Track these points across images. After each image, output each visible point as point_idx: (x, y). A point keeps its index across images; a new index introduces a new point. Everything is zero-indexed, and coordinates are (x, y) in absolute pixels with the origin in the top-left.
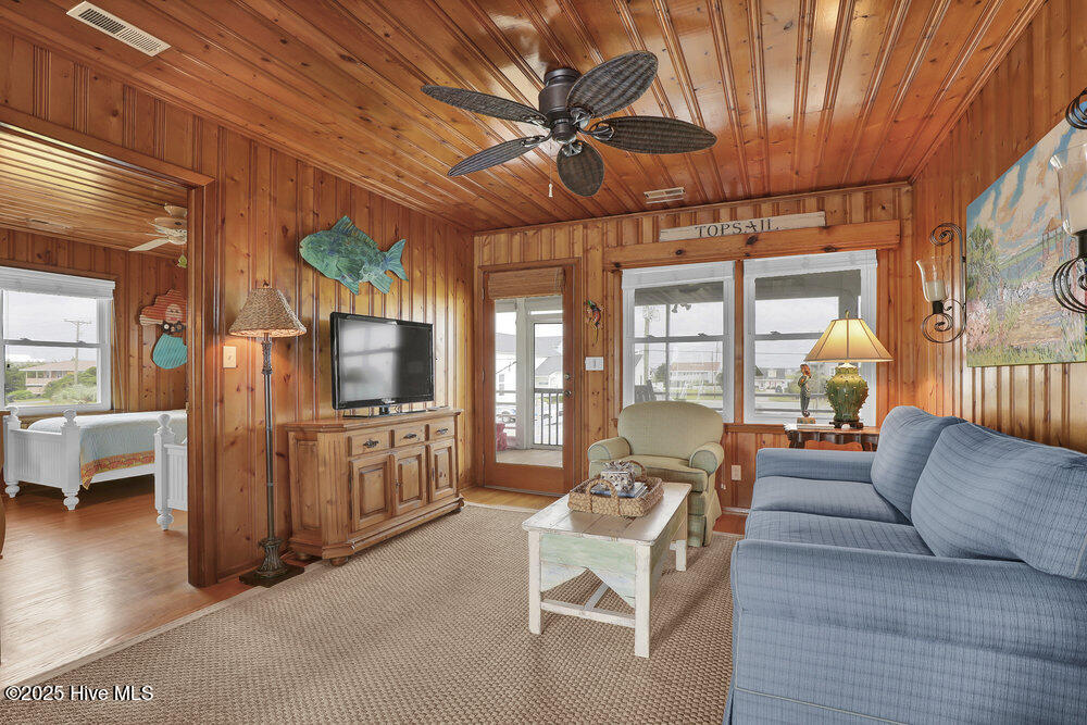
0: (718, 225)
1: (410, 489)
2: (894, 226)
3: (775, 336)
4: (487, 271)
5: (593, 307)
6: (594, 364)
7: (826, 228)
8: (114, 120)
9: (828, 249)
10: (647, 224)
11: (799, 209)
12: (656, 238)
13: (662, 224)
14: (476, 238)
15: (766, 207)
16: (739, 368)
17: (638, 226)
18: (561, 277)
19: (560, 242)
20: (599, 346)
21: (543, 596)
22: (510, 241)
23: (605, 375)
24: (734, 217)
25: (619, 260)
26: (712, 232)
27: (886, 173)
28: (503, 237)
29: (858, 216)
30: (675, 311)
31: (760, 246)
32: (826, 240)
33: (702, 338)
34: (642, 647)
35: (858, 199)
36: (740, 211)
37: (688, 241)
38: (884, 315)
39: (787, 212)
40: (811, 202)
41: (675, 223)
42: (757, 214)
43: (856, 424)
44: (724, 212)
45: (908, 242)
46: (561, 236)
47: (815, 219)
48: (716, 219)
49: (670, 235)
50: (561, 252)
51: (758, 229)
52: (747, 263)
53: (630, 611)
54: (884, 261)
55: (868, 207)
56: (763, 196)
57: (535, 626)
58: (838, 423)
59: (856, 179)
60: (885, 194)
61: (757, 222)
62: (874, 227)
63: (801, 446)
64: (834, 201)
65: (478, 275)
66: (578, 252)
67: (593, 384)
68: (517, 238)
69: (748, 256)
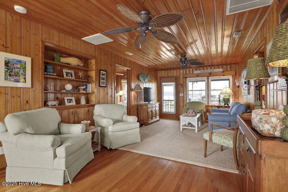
0: (204, 70)
1: (154, 116)
2: (234, 72)
3: (215, 90)
4: (161, 78)
5: (181, 85)
6: (181, 95)
7: (223, 72)
8: (123, 63)
9: (223, 75)
10: (191, 70)
11: (219, 68)
12: (193, 73)
13: (194, 70)
14: (158, 72)
15: (213, 67)
16: (208, 96)
17: (190, 70)
18: (175, 79)
19: (174, 73)
20: (182, 92)
21: (182, 126)
22: (165, 73)
23: (183, 97)
24: (207, 69)
25: (186, 76)
26: (203, 72)
27: (233, 62)
28: (163, 72)
29: (229, 69)
30: (194, 83)
31: (212, 75)
32: (223, 74)
33: (201, 90)
34: (196, 131)
35: (229, 66)
36: (208, 68)
37: (199, 73)
38: (233, 86)
39: (217, 68)
40: (221, 67)
41: (196, 70)
42: (211, 69)
43: (228, 105)
44: (205, 68)
45: (237, 74)
46: (175, 71)
47: (221, 70)
48: (204, 69)
49: (195, 72)
50: (175, 75)
51: (211, 71)
52: (209, 77)
53: (195, 127)
54: (233, 77)
55: (230, 68)
56: (212, 66)
57: (181, 130)
58: (225, 105)
59: (228, 63)
60: (233, 66)
61: (211, 70)
62: (231, 72)
63: (219, 108)
64: (225, 67)
65: (159, 78)
66: (178, 75)
67: (181, 99)
68: (166, 72)
69: (210, 76)
